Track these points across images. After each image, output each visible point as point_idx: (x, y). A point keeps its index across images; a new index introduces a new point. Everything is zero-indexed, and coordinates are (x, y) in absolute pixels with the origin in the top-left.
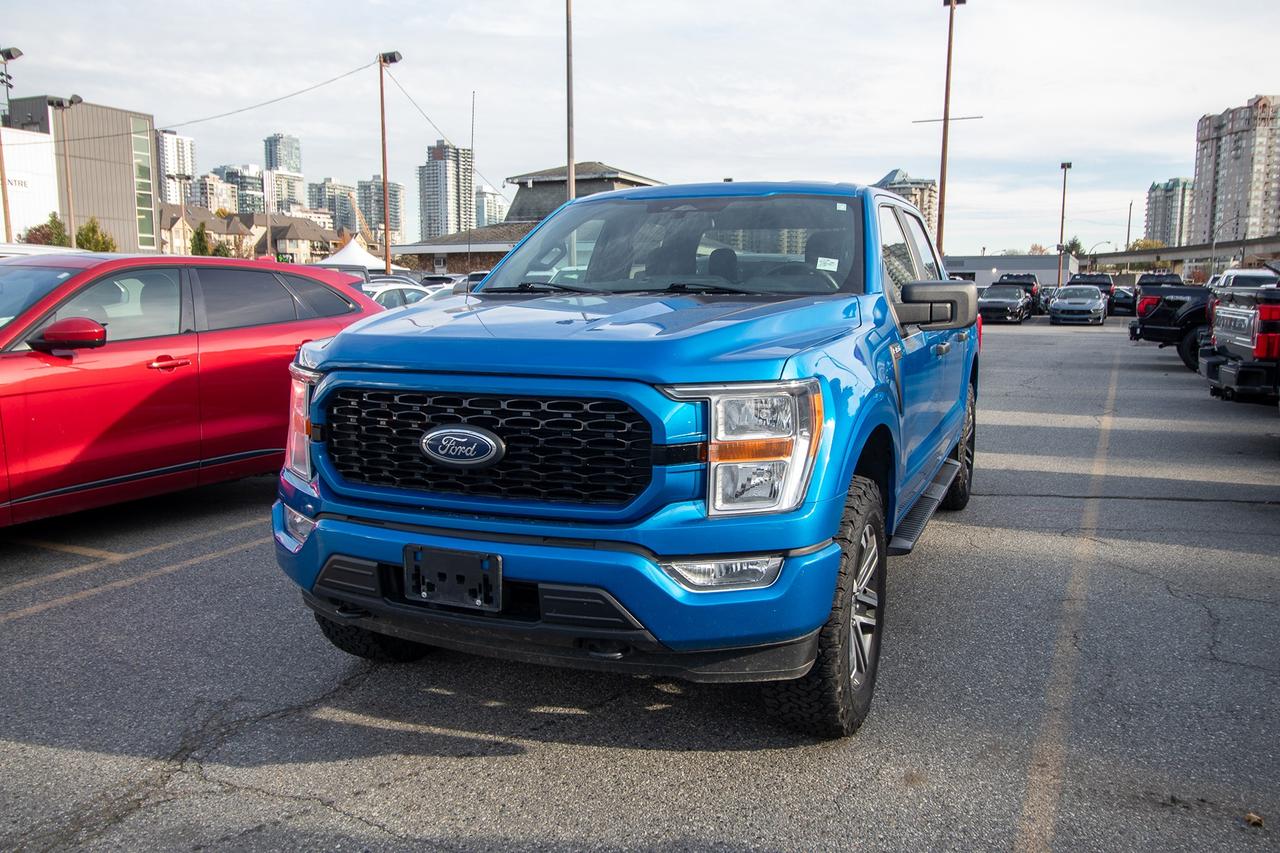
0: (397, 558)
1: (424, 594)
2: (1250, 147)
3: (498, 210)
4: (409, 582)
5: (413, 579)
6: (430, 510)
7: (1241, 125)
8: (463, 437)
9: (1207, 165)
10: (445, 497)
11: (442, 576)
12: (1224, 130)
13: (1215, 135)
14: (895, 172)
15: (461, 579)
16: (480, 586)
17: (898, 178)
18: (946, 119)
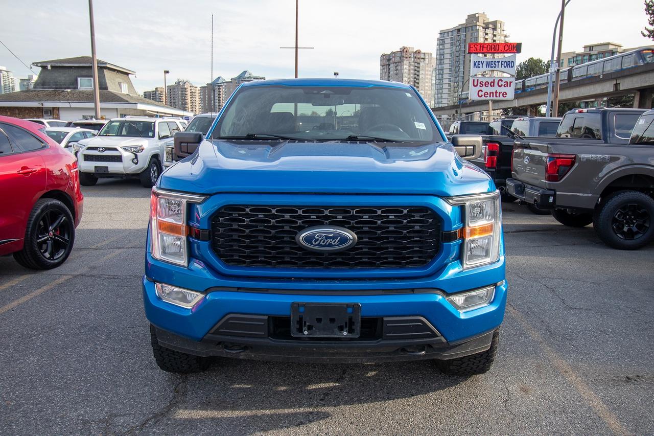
0: (286, 312)
1: (306, 333)
2: (402, 69)
3: (10, 81)
4: (294, 326)
5: (297, 323)
6: (299, 279)
7: (398, 59)
8: (331, 233)
9: (385, 77)
10: (307, 271)
11: (319, 320)
12: (391, 61)
13: (387, 63)
14: (245, 72)
15: (332, 320)
16: (346, 323)
17: (247, 75)
18: (297, 48)
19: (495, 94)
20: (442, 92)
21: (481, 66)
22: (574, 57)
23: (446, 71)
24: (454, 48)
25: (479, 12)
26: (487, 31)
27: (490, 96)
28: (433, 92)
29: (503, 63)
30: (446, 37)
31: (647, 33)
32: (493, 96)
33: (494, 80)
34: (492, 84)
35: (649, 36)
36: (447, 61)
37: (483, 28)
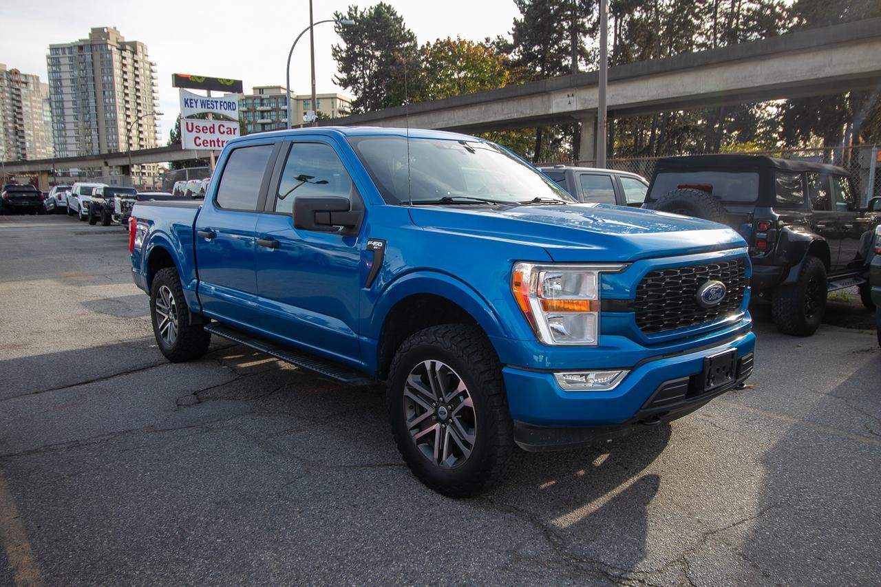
1: (712, 385)
11: (718, 370)
15: (724, 368)
16: (730, 369)
19: (216, 143)
20: (65, 134)
21: (194, 105)
22: (243, 100)
23: (69, 105)
24: (76, 73)
25: (108, 26)
26: (124, 54)
27: (211, 146)
28: (51, 134)
29: (222, 104)
30: (61, 55)
31: (337, 81)
32: (215, 146)
33: (214, 125)
34: (212, 131)
35: (340, 85)
36: (67, 90)
37: (118, 49)
